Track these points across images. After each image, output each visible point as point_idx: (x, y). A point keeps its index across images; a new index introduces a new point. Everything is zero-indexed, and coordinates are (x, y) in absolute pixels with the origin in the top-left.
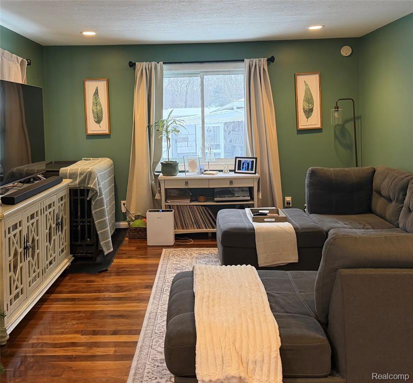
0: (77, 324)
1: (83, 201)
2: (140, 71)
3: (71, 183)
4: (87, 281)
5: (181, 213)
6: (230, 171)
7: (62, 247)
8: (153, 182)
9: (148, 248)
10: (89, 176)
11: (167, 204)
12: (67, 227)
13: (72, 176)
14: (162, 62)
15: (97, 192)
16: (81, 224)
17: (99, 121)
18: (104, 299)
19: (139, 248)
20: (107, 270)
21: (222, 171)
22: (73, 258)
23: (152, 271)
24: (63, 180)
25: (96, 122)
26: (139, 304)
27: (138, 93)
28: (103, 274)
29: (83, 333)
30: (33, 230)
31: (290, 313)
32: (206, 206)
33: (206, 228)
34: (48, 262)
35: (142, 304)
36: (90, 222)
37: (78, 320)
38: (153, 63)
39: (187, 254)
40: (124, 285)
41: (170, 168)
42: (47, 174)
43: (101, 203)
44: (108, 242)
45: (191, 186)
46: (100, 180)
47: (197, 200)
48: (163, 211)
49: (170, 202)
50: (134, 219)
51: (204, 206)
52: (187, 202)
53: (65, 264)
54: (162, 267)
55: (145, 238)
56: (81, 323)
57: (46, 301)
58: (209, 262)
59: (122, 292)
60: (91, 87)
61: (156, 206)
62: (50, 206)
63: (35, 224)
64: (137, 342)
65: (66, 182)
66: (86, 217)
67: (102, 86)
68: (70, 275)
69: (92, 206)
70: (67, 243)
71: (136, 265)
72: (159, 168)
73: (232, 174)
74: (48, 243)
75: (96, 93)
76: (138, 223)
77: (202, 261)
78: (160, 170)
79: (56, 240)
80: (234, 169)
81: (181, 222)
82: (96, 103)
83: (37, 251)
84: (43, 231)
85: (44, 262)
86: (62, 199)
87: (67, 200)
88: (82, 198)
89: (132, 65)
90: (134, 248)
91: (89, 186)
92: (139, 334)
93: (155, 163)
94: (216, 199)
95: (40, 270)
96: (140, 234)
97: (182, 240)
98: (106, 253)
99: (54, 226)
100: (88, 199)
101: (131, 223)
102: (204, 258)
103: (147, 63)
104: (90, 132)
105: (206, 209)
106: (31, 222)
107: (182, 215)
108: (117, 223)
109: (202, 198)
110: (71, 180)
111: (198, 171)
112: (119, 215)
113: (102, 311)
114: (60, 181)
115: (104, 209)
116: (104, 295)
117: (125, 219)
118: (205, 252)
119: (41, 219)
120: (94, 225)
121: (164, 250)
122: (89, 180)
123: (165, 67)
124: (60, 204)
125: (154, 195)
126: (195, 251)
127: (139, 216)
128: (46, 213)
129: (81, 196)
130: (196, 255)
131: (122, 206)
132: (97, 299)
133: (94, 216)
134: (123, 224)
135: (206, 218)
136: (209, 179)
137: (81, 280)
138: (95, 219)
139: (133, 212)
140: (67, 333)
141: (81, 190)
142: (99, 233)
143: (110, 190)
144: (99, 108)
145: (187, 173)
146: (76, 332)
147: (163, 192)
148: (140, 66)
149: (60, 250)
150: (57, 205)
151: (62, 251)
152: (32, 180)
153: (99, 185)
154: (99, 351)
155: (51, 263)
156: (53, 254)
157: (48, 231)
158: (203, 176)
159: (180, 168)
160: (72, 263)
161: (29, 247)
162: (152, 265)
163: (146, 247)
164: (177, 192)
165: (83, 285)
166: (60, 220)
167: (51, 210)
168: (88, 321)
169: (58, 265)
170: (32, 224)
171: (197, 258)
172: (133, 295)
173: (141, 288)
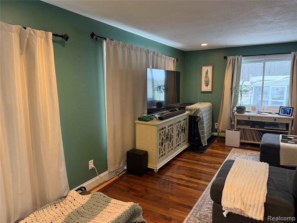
0: (185, 172)
1: (195, 121)
2: (229, 60)
3: (190, 113)
4: (193, 156)
5: (245, 133)
6: (276, 113)
7: (184, 140)
8: (232, 116)
9: (226, 147)
10: (198, 111)
11: (237, 127)
12: (187, 132)
13: (191, 110)
14: (241, 56)
15: (201, 118)
16: (194, 131)
17: (207, 85)
18: (199, 164)
19: (221, 146)
20: (203, 153)
21: (271, 113)
22: (189, 145)
23: (224, 157)
24: (186, 111)
25: (206, 86)
26: (213, 170)
27: (227, 72)
28: (201, 154)
29: (186, 176)
30: (171, 131)
31: (277, 189)
32: (260, 130)
33: (258, 141)
34: (177, 145)
35: (215, 170)
36: (197, 131)
37: (186, 170)
38: (236, 57)
39: (244, 153)
40: (209, 160)
41: (241, 109)
42: (180, 109)
43: (203, 123)
44: (205, 141)
45: (251, 120)
46: (203, 113)
47: (254, 127)
48: (235, 130)
49: (239, 127)
50: (221, 132)
51: (258, 130)
52: (248, 127)
53: (185, 146)
54: (229, 156)
55: (224, 142)
56: (187, 172)
57: (175, 160)
58: (255, 158)
59: (208, 163)
60: (205, 69)
61: (232, 127)
62: (179, 122)
63: (172, 129)
64: (208, 185)
65: (187, 112)
66: (196, 128)
67: (210, 69)
68: (187, 152)
69: (198, 124)
70: (187, 138)
71: (217, 153)
72: (235, 109)
73: (277, 116)
74: (177, 137)
75: (207, 72)
76: (222, 134)
77: (251, 157)
78: (236, 110)
79: (181, 136)
80: (278, 113)
81: (245, 137)
82: (207, 77)
83: (172, 140)
84: (175, 132)
85: (175, 144)
86: (185, 119)
87: (188, 120)
88: (194, 120)
89: (226, 58)
90: (219, 146)
91: (197, 115)
92: (210, 182)
93: (234, 107)
94: (265, 128)
95: (173, 147)
96: (223, 139)
97: (243, 146)
98: (204, 145)
99: (180, 130)
100: (197, 121)
101: (219, 134)
102: (253, 156)
103: (233, 57)
104: (202, 90)
105: (259, 132)
106: (170, 128)
107: (245, 134)
108: (213, 133)
109: (257, 126)
110: (190, 112)
111: (256, 112)
112: (213, 129)
113: (196, 169)
114: (184, 112)
115: (204, 126)
116: (199, 163)
117: (216, 132)
118: (255, 153)
119: (175, 127)
120: (199, 132)
121: (233, 149)
122: (198, 113)
123: (243, 58)
124: (184, 122)
125: (231, 122)
126: (249, 152)
127: (223, 131)
128: (177, 125)
129: (194, 119)
130: (249, 154)
131: (216, 125)
132: (196, 164)
133: (199, 128)
134: (215, 134)
135: (258, 136)
136: (262, 117)
137: (191, 155)
138: (199, 130)
139: (221, 129)
140: (180, 174)
141: (194, 116)
142: (201, 136)
143: (209, 118)
144: (207, 79)
145: (250, 113)
146: (184, 175)
147: (236, 121)
148: (230, 58)
149: (183, 140)
150: (182, 122)
151: (184, 141)
152: (174, 110)
153: (202, 115)
154: (191, 185)
155: (178, 145)
156: (179, 142)
157: (177, 132)
158: (259, 115)
159: (247, 110)
160: (189, 146)
161: (168, 138)
162: (224, 155)
163: (225, 146)
164: (244, 122)
165: (191, 157)
166: (183, 129)
167: (180, 124)
168: (190, 172)
169: (182, 146)
170: (171, 129)
171: (249, 155)
172: (212, 166)
173: (217, 163)
